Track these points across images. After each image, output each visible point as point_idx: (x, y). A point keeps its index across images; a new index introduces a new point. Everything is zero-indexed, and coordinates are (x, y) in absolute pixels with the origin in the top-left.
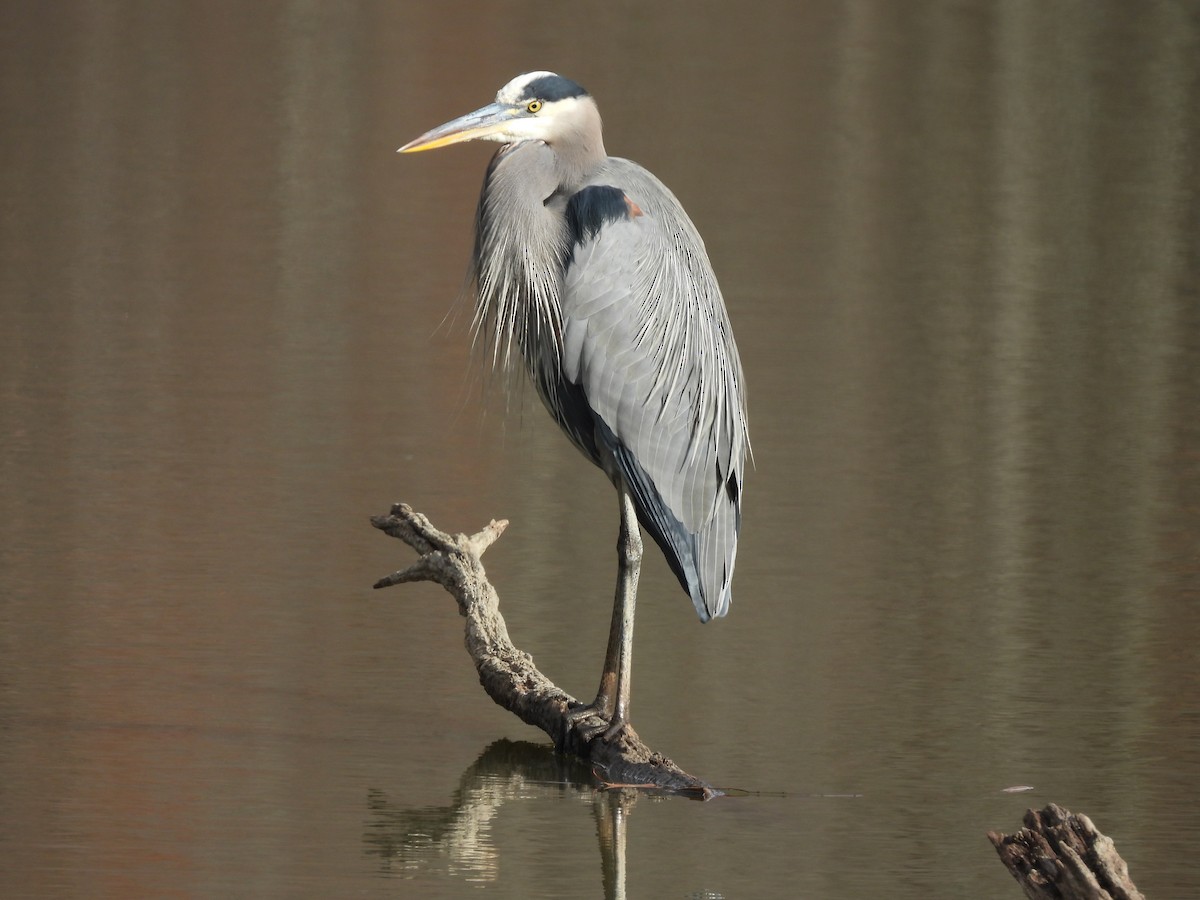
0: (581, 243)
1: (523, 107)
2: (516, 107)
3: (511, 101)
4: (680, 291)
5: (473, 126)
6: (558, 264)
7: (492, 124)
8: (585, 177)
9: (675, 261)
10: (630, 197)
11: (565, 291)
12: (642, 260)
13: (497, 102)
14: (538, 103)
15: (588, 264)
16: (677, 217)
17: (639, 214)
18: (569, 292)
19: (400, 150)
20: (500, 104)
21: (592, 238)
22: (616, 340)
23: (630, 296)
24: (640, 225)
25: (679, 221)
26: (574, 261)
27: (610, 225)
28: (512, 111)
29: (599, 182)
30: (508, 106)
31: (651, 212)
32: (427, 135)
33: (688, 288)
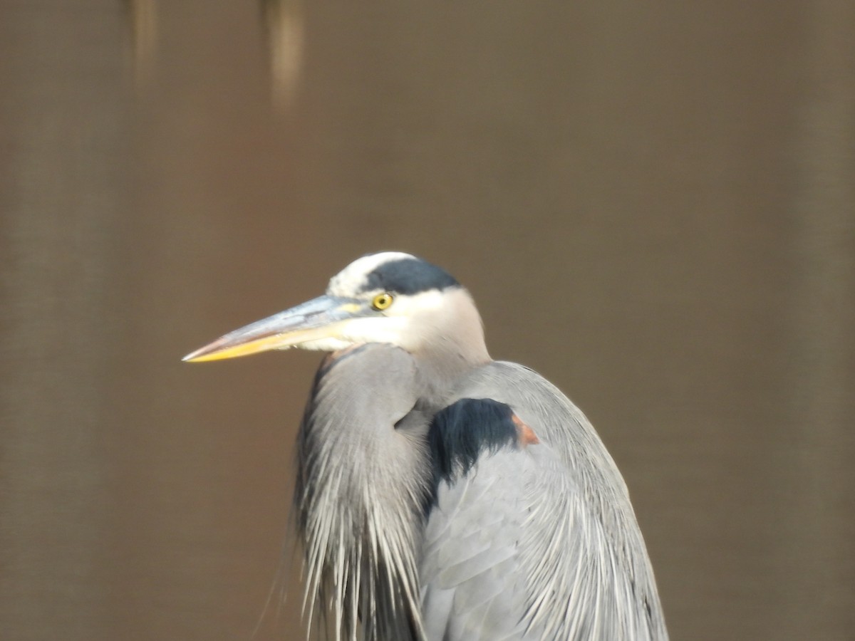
0: (448, 480)
1: (364, 301)
2: (356, 302)
3: (349, 293)
4: (589, 554)
5: (292, 328)
6: (414, 510)
7: (320, 325)
8: (458, 387)
9: (583, 512)
10: (520, 417)
11: (422, 549)
12: (534, 507)
13: (329, 293)
14: (387, 297)
15: (458, 510)
16: (588, 449)
17: (532, 441)
18: (430, 548)
19: (189, 358)
20: (333, 297)
21: (465, 472)
22: (494, 621)
23: (516, 558)
24: (535, 456)
25: (591, 454)
26: (437, 504)
27: (490, 456)
28: (350, 308)
29: (476, 393)
30: (343, 300)
31: (550, 440)
32: (227, 339)
33: (601, 549)
